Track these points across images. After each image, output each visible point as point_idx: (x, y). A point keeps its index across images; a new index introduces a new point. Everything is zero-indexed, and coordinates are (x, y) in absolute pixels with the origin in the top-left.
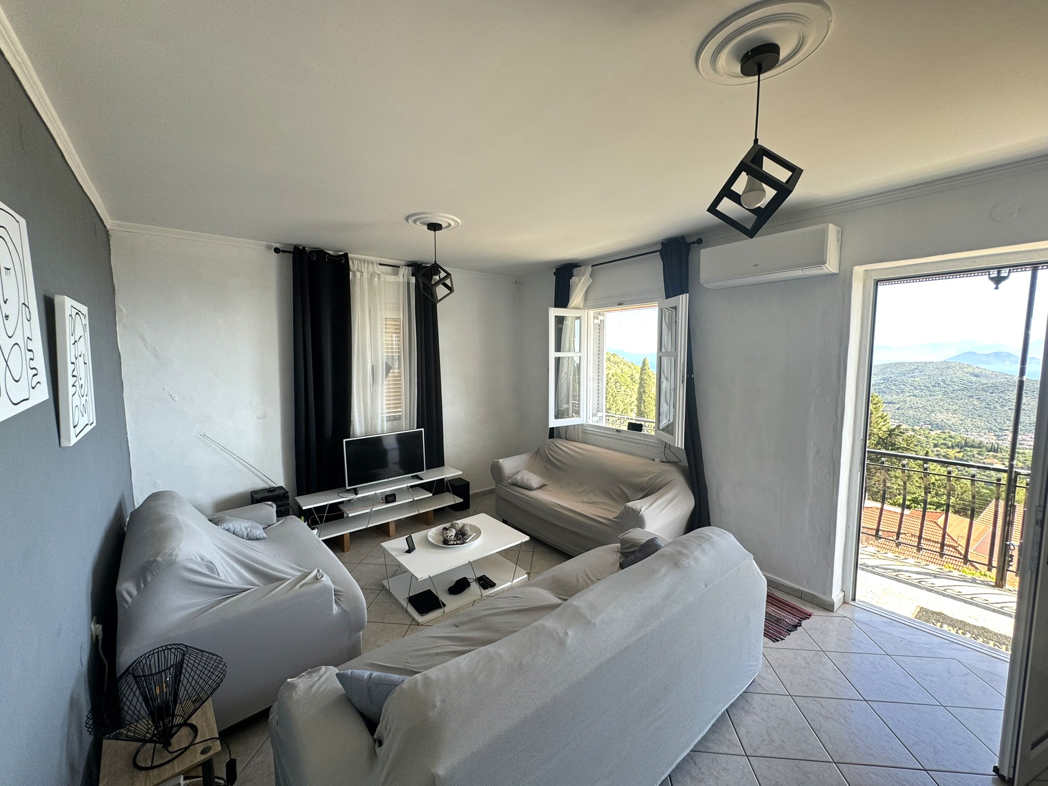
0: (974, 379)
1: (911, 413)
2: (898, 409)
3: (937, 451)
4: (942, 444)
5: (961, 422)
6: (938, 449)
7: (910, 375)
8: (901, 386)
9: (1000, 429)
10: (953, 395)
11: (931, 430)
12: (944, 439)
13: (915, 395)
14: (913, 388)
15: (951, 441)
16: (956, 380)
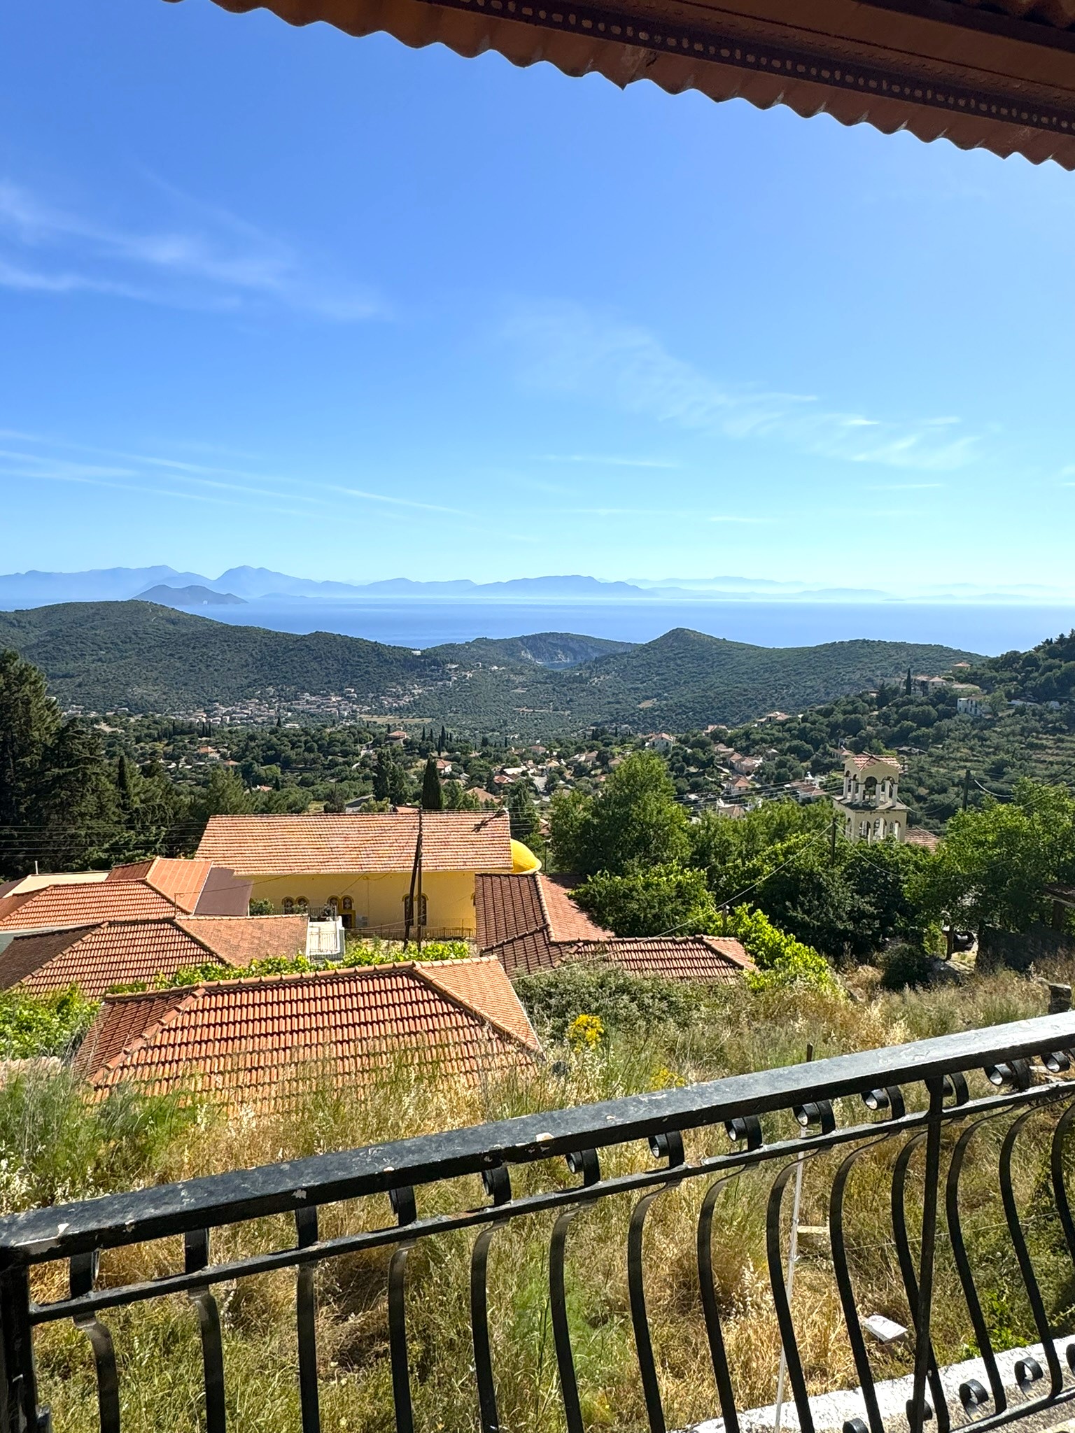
0: (171, 627)
1: (99, 690)
2: (80, 685)
3: (142, 748)
4: (146, 736)
5: (165, 697)
6: (142, 744)
7: (88, 626)
8: (79, 645)
9: (209, 700)
10: (150, 655)
11: (130, 715)
12: (148, 728)
13: (100, 660)
14: (96, 648)
15: (157, 729)
16: (150, 630)
